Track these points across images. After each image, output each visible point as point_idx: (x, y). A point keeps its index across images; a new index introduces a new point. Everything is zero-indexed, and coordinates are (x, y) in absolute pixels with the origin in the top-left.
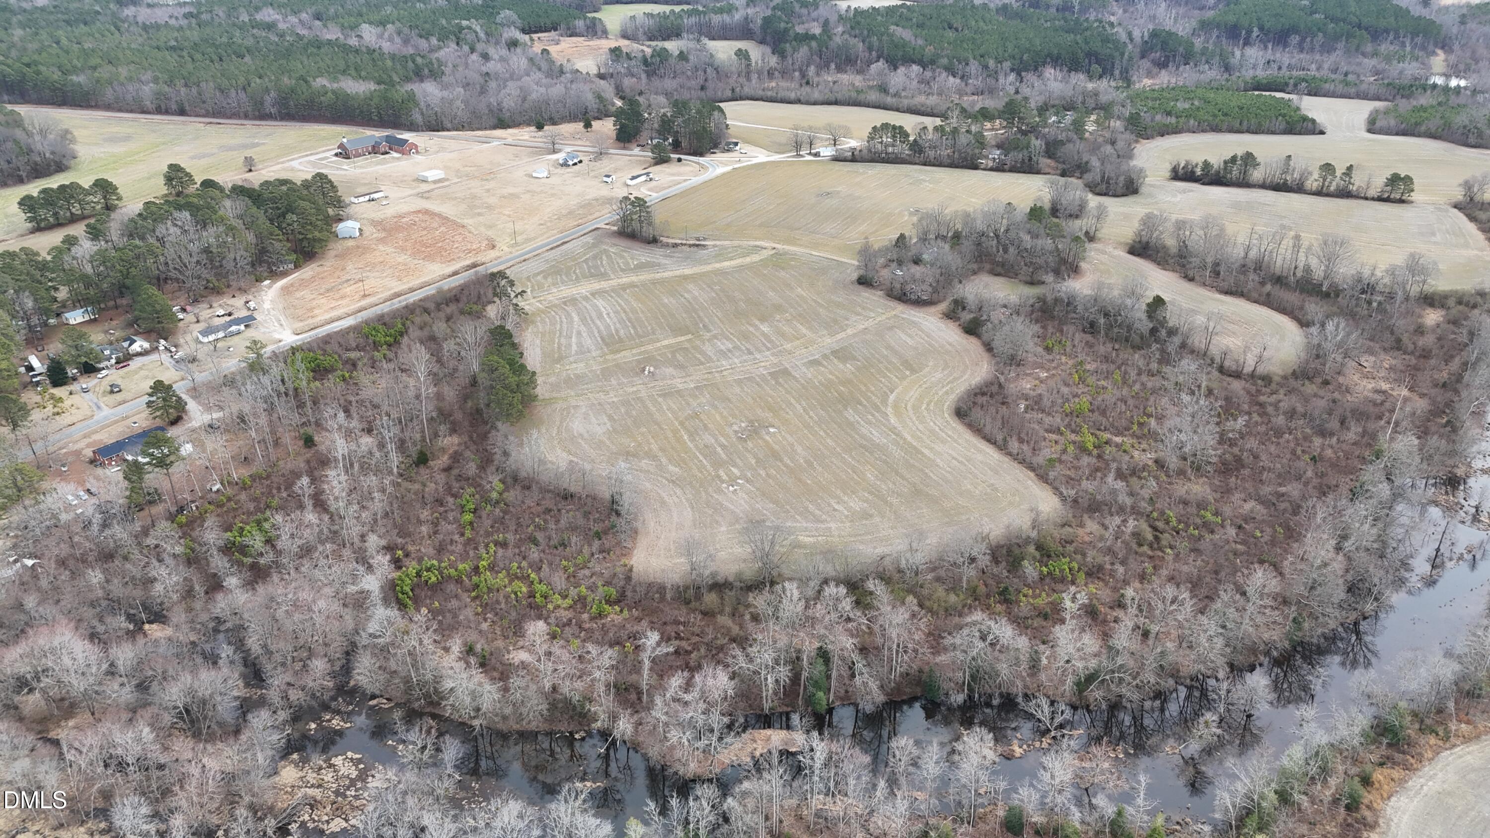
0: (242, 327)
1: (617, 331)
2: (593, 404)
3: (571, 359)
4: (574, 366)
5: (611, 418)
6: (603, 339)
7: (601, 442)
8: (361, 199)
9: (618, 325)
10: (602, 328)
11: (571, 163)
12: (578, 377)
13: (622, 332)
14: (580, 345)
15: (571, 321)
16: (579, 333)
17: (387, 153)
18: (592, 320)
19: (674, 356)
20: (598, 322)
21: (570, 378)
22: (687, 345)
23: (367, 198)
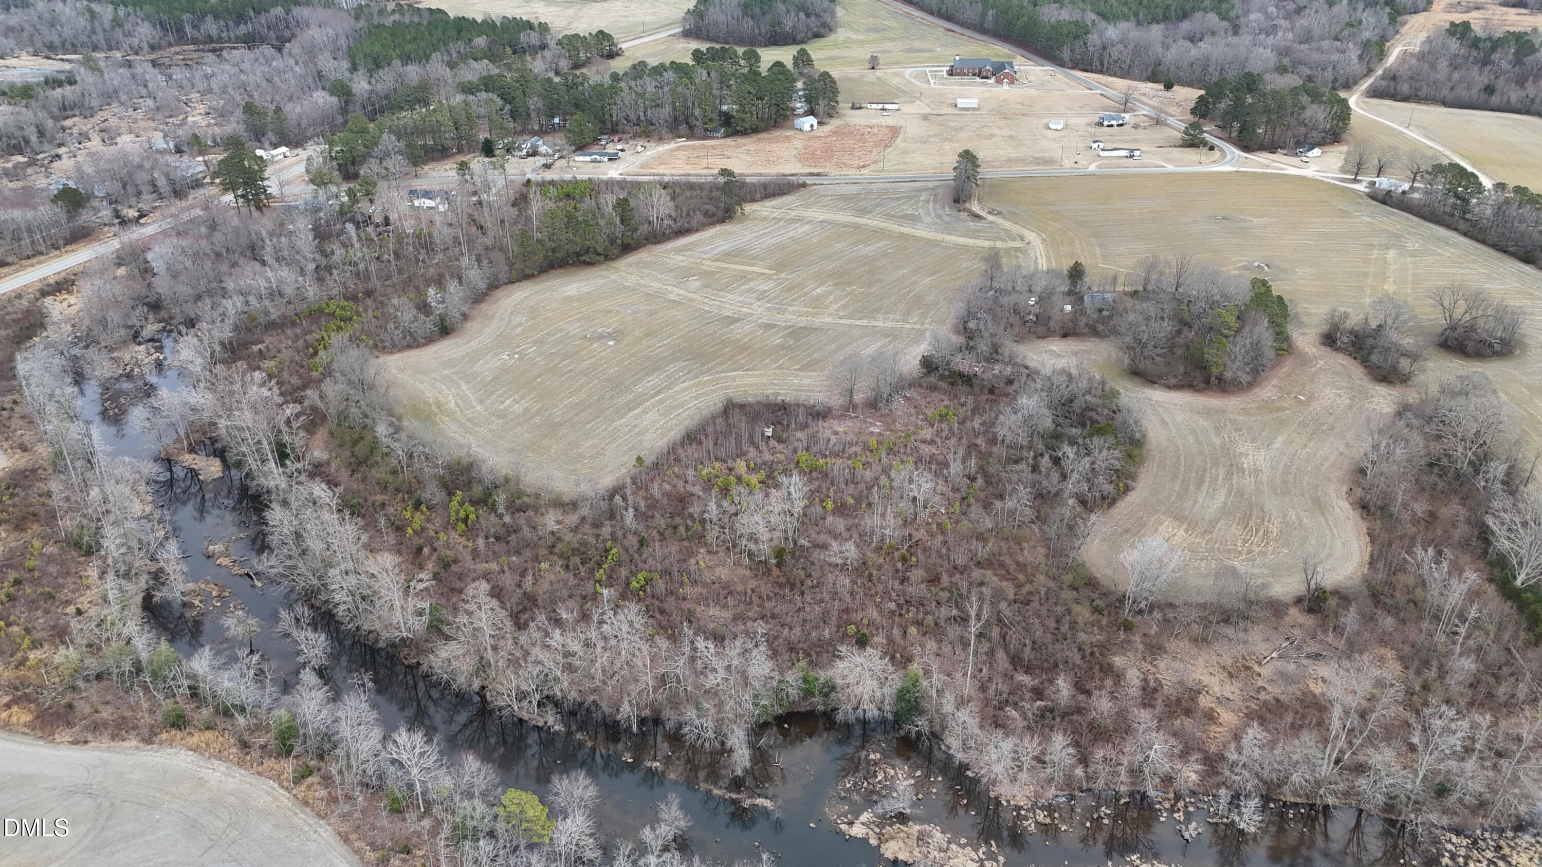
0: (606, 159)
8: (874, 106)
11: (1106, 123)
15: (757, 232)
16: (737, 240)
17: (986, 78)
19: (725, 278)
23: (880, 106)
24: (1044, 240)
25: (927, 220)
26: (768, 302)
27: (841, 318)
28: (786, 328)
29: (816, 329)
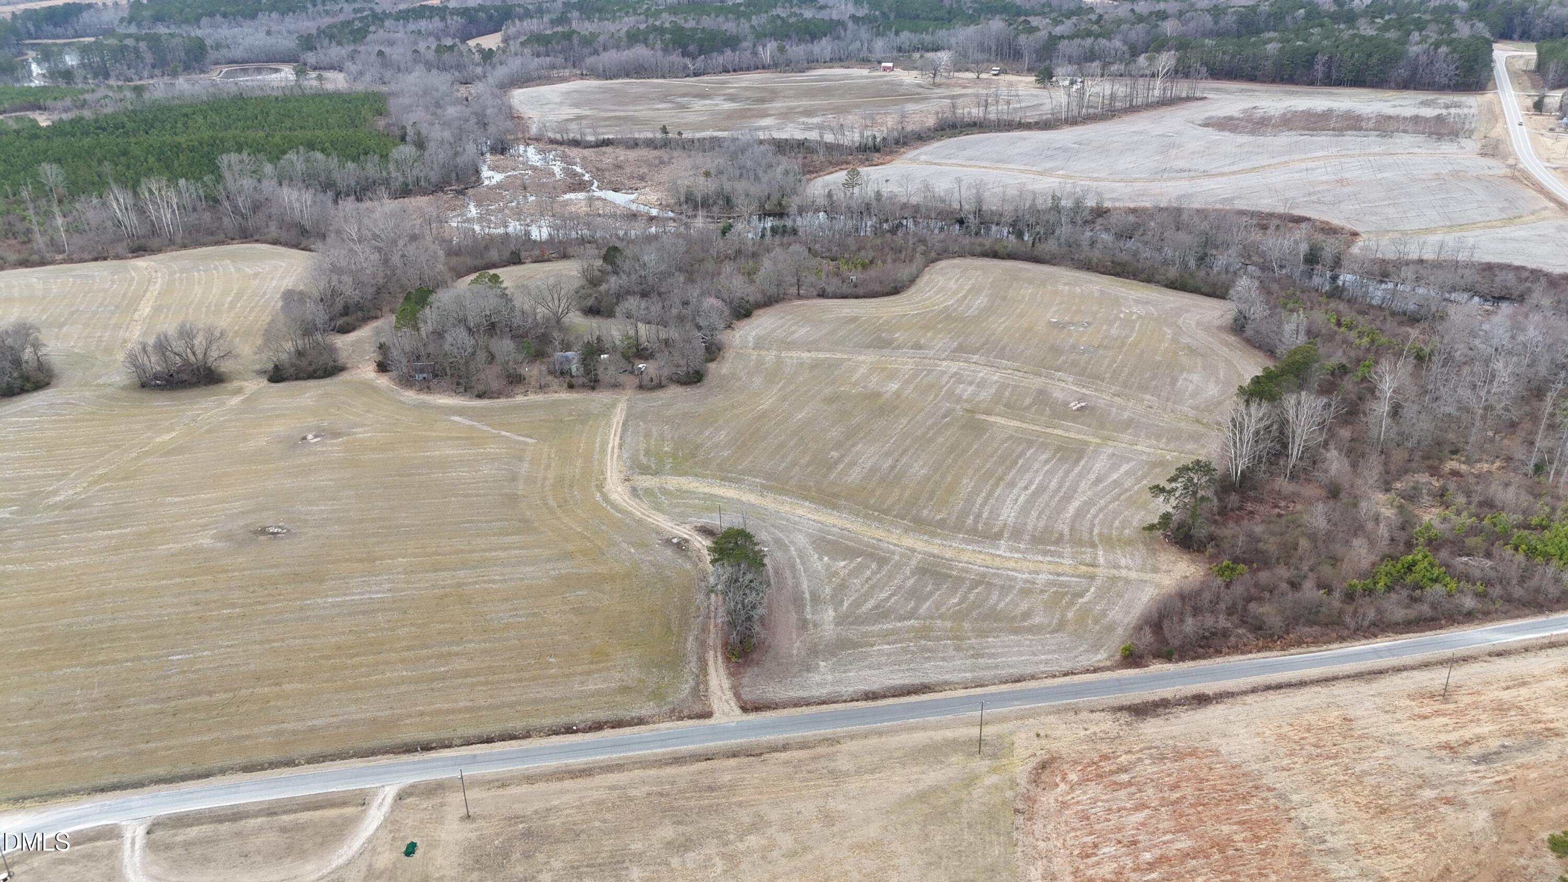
1: (1047, 462)
2: (1174, 403)
3: (1144, 458)
4: (1147, 450)
5: (1173, 382)
6: (1077, 461)
7: (1204, 368)
9: (1036, 466)
10: (1061, 473)
12: (1158, 437)
13: (1044, 457)
14: (1114, 467)
15: (1090, 503)
16: (1098, 481)
18: (1058, 489)
19: (1031, 405)
20: (1054, 484)
21: (1169, 441)
22: (1000, 408)
24: (600, 487)
25: (801, 540)
26: (944, 373)
27: (850, 360)
28: (899, 347)
29: (868, 347)
